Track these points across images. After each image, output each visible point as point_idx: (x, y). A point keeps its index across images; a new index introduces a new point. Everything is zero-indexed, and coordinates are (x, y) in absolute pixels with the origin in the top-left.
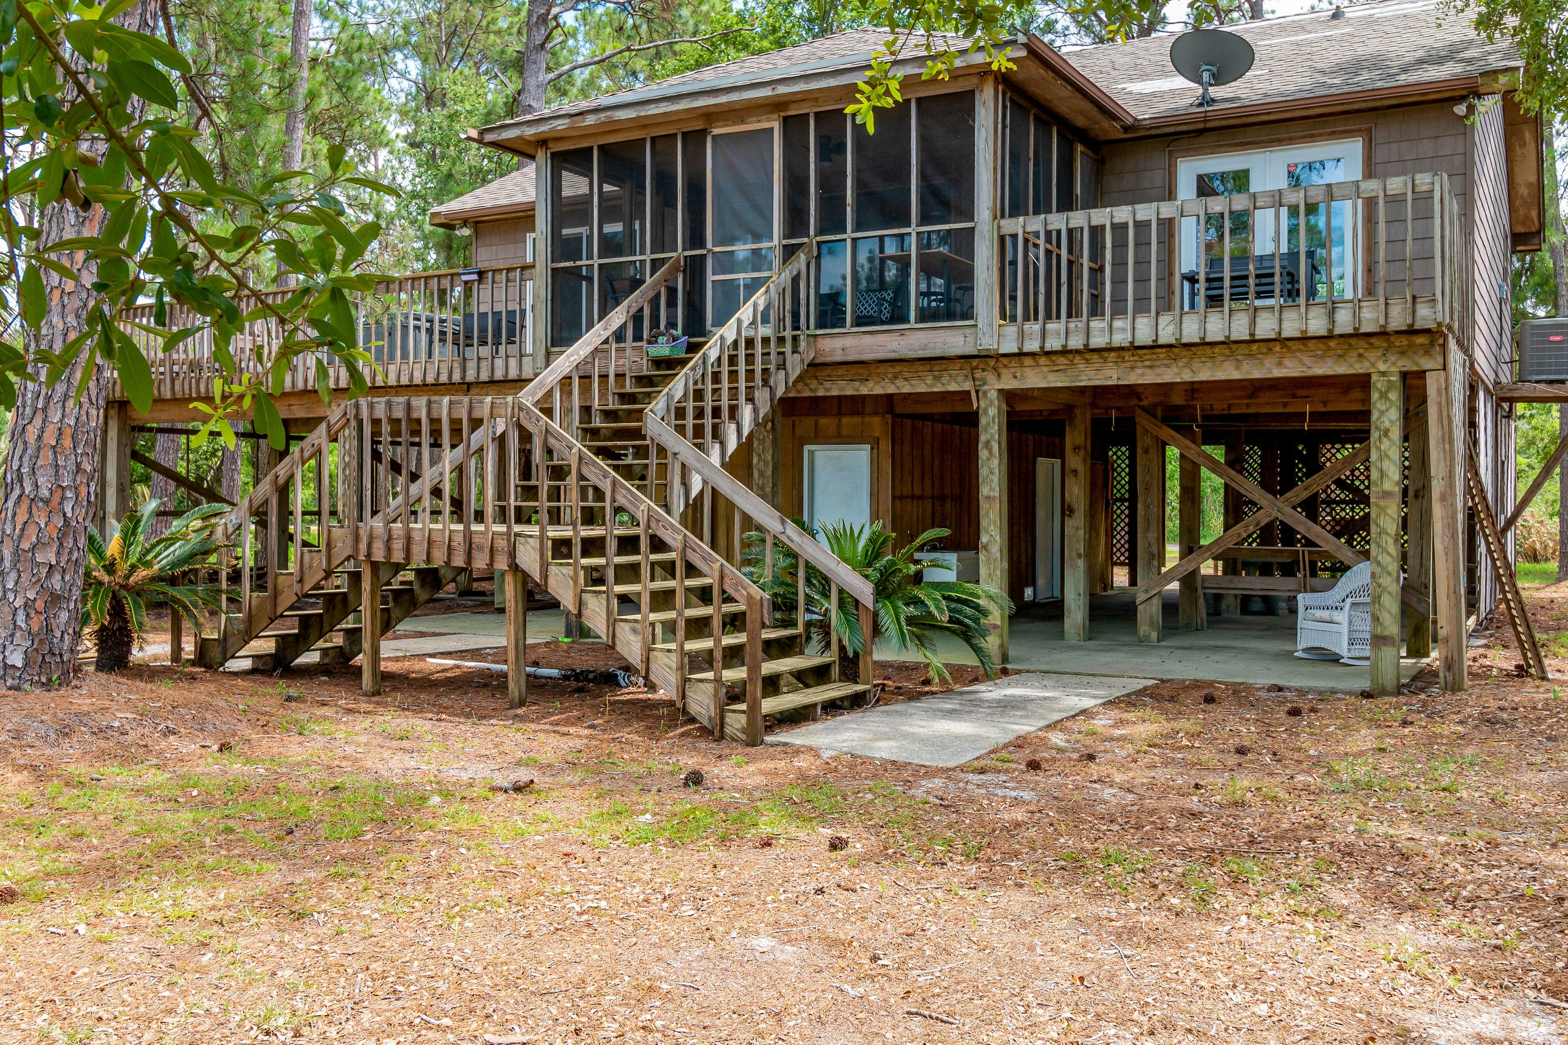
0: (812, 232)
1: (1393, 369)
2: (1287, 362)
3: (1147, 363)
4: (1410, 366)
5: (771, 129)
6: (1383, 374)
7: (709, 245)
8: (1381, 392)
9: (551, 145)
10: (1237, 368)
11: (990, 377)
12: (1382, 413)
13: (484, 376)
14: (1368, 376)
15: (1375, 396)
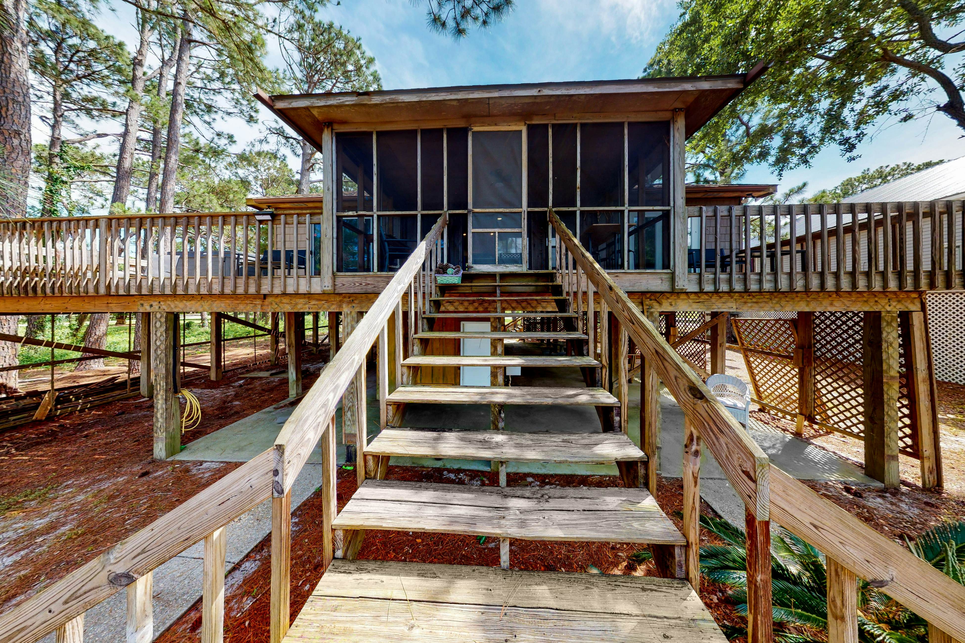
0: (550, 204)
1: (895, 310)
2: (835, 303)
3: (754, 300)
4: (904, 309)
5: (521, 131)
6: (888, 312)
7: (470, 206)
8: (887, 322)
9: (336, 126)
10: (807, 305)
11: (655, 304)
12: (888, 333)
13: (277, 290)
14: (880, 312)
15: (884, 324)
